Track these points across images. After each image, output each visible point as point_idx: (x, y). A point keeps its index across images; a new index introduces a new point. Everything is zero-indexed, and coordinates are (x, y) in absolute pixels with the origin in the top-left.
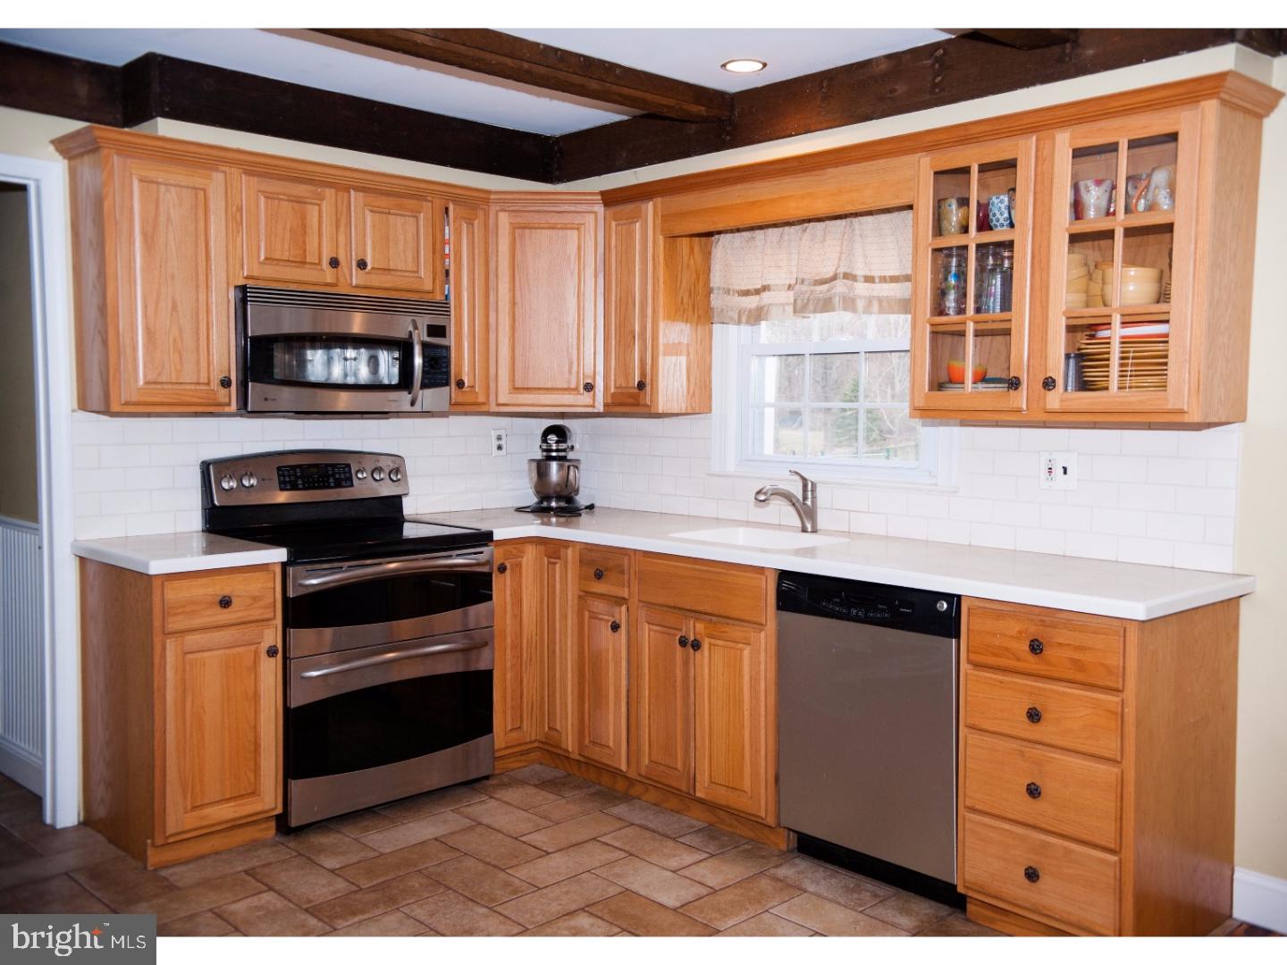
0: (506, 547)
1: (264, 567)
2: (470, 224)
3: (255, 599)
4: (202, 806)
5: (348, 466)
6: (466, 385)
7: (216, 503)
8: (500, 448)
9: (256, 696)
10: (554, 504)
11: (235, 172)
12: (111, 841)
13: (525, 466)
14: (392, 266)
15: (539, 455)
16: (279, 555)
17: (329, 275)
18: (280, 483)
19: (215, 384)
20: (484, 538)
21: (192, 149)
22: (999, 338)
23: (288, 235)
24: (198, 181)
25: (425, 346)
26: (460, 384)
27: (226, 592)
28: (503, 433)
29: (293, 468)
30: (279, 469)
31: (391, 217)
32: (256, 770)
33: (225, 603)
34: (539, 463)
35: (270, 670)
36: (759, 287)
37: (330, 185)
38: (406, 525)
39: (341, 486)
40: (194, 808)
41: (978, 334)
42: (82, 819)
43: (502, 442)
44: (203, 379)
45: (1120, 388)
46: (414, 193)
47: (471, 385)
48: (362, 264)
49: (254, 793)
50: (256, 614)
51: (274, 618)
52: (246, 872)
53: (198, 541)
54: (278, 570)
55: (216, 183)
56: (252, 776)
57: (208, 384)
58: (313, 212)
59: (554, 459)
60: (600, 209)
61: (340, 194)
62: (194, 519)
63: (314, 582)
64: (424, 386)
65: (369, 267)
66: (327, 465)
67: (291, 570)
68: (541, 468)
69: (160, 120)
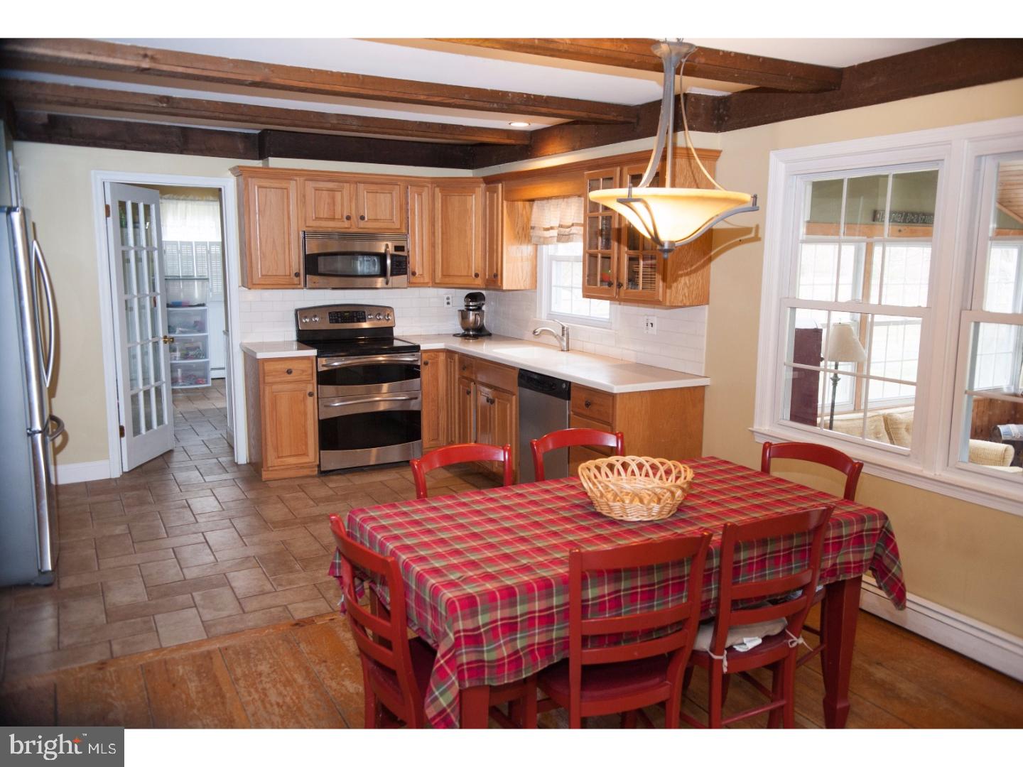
0: (429, 354)
1: (308, 358)
2: (420, 194)
3: (303, 371)
4: (282, 457)
5: (364, 312)
6: (417, 274)
7: (300, 328)
8: (448, 303)
9: (305, 414)
10: (471, 333)
11: (300, 180)
12: (255, 470)
13: (457, 313)
14: (379, 218)
15: (463, 308)
16: (313, 352)
17: (346, 224)
18: (330, 320)
19: (293, 275)
20: (416, 348)
21: (281, 171)
22: (607, 259)
23: (326, 206)
24: (284, 184)
25: (393, 256)
26: (414, 274)
27: (290, 367)
28: (450, 296)
29: (337, 313)
30: (330, 313)
31: (378, 194)
32: (306, 444)
33: (289, 372)
34: (462, 311)
35: (311, 402)
36: (549, 227)
37: (347, 182)
38: (395, 341)
39: (360, 322)
40: (279, 457)
41: (602, 257)
42: (248, 461)
43: (450, 301)
44: (288, 273)
45: (643, 289)
46: (391, 181)
47: (421, 273)
48: (362, 218)
49: (305, 454)
50: (304, 377)
51: (313, 379)
52: (298, 485)
53: (295, 346)
54: (315, 359)
55: (292, 185)
56: (304, 447)
57: (290, 275)
58: (338, 195)
59: (471, 310)
60: (483, 186)
61: (352, 186)
62: (293, 336)
63: (336, 364)
64: (392, 275)
65: (366, 219)
66: (353, 312)
67: (319, 359)
68: (464, 315)
69: (270, 158)
